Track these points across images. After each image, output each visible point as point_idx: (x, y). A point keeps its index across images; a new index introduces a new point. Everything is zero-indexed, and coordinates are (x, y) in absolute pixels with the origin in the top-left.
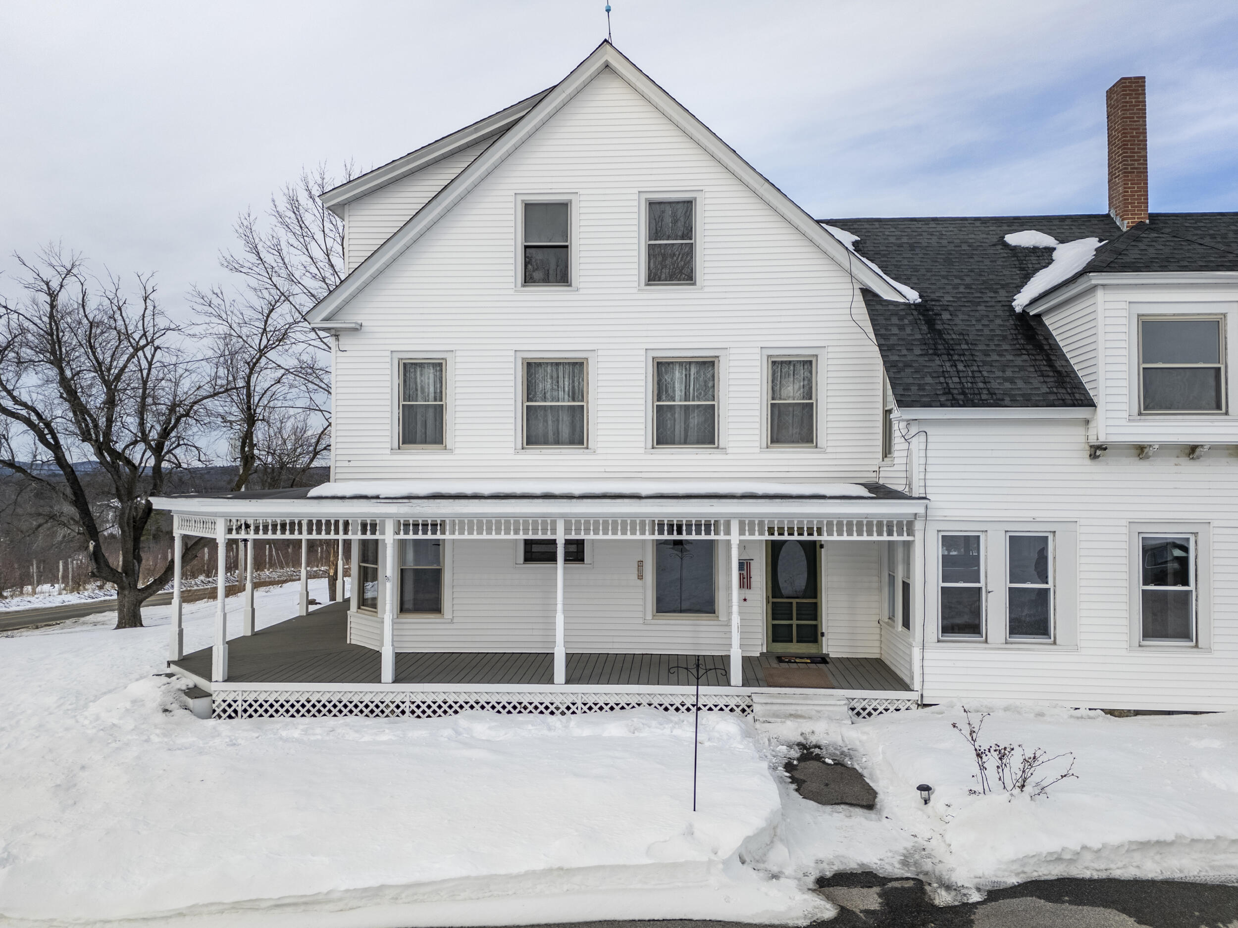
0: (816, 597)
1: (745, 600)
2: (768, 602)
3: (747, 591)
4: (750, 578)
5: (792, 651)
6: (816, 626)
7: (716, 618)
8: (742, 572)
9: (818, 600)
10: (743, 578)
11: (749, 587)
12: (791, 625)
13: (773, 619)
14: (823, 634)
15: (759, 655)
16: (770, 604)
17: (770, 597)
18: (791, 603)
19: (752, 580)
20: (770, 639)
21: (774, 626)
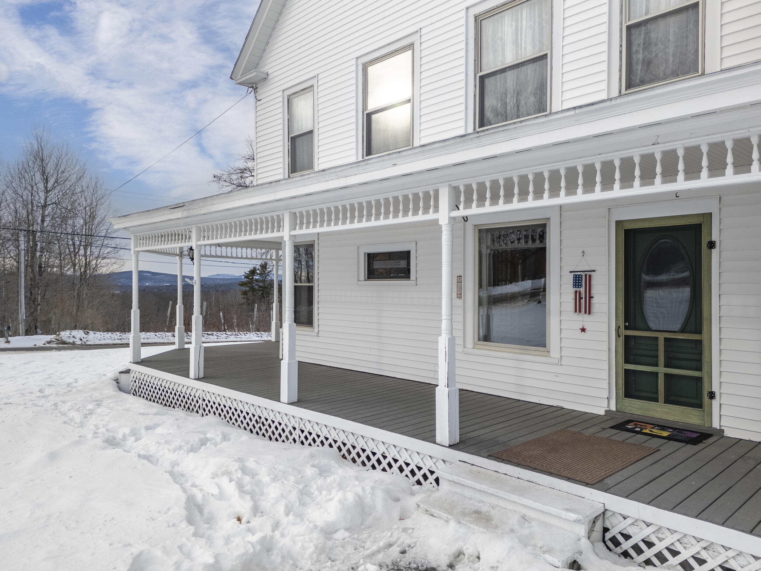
0: (699, 331)
1: (583, 330)
2: (618, 335)
3: (587, 317)
4: (591, 297)
5: (657, 415)
6: (699, 380)
7: (546, 354)
8: (578, 289)
9: (704, 337)
10: (581, 298)
11: (589, 311)
12: (656, 374)
13: (627, 361)
14: (712, 396)
15: (603, 413)
16: (622, 339)
17: (622, 327)
18: (657, 338)
19: (593, 301)
20: (622, 392)
21: (627, 371)
